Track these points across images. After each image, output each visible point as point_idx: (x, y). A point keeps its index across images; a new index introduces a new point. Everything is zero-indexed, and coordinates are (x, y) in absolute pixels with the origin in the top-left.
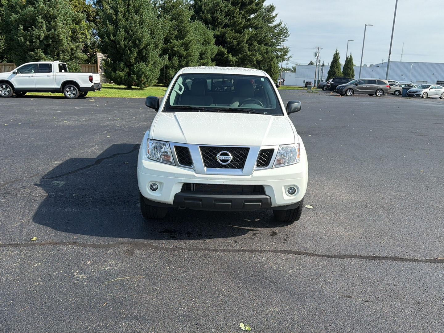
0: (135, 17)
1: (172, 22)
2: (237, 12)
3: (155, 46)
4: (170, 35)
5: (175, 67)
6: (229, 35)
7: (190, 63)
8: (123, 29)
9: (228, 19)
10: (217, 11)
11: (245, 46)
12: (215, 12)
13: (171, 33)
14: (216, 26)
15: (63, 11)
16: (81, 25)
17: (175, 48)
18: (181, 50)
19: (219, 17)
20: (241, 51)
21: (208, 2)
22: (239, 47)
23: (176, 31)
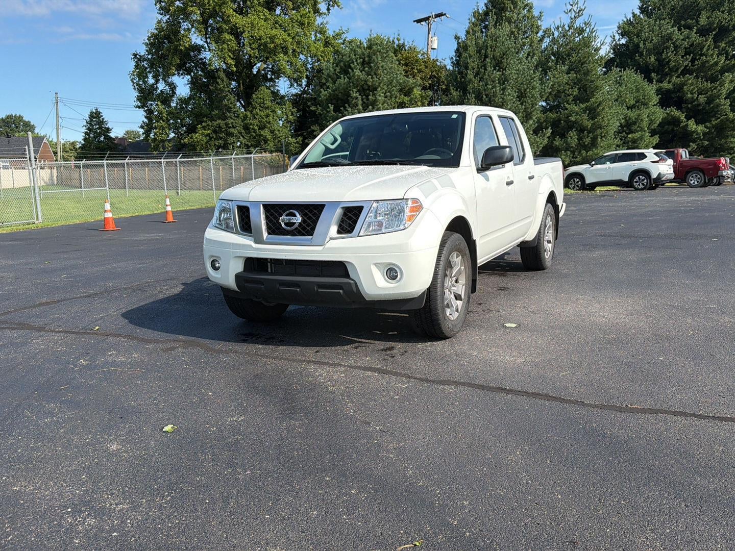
0: (493, 73)
1: (569, 75)
2: (709, 46)
3: (526, 117)
4: (565, 96)
5: (572, 149)
6: (692, 87)
7: (599, 139)
8: (473, 95)
9: (690, 60)
10: (667, 48)
11: (722, 104)
12: (663, 50)
13: (568, 93)
14: (667, 74)
15: (385, 79)
16: (412, 96)
17: (572, 116)
18: (582, 120)
19: (672, 57)
20: (716, 113)
21: (652, 36)
22: (712, 105)
23: (576, 89)
